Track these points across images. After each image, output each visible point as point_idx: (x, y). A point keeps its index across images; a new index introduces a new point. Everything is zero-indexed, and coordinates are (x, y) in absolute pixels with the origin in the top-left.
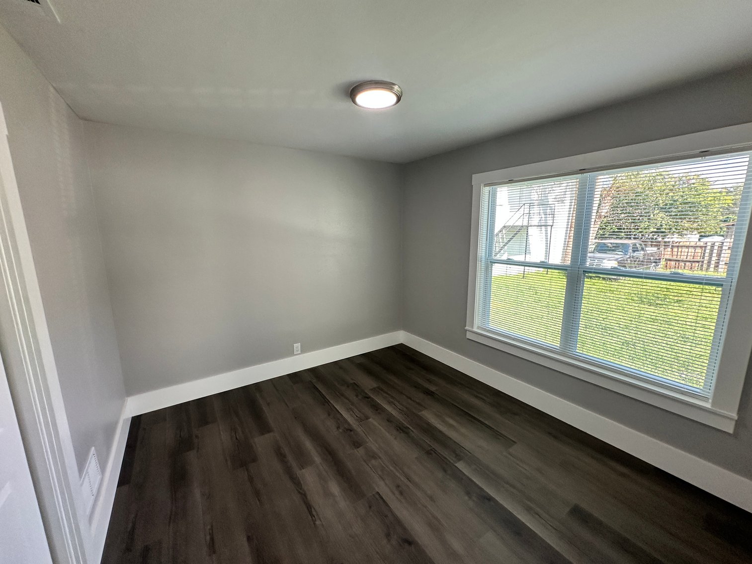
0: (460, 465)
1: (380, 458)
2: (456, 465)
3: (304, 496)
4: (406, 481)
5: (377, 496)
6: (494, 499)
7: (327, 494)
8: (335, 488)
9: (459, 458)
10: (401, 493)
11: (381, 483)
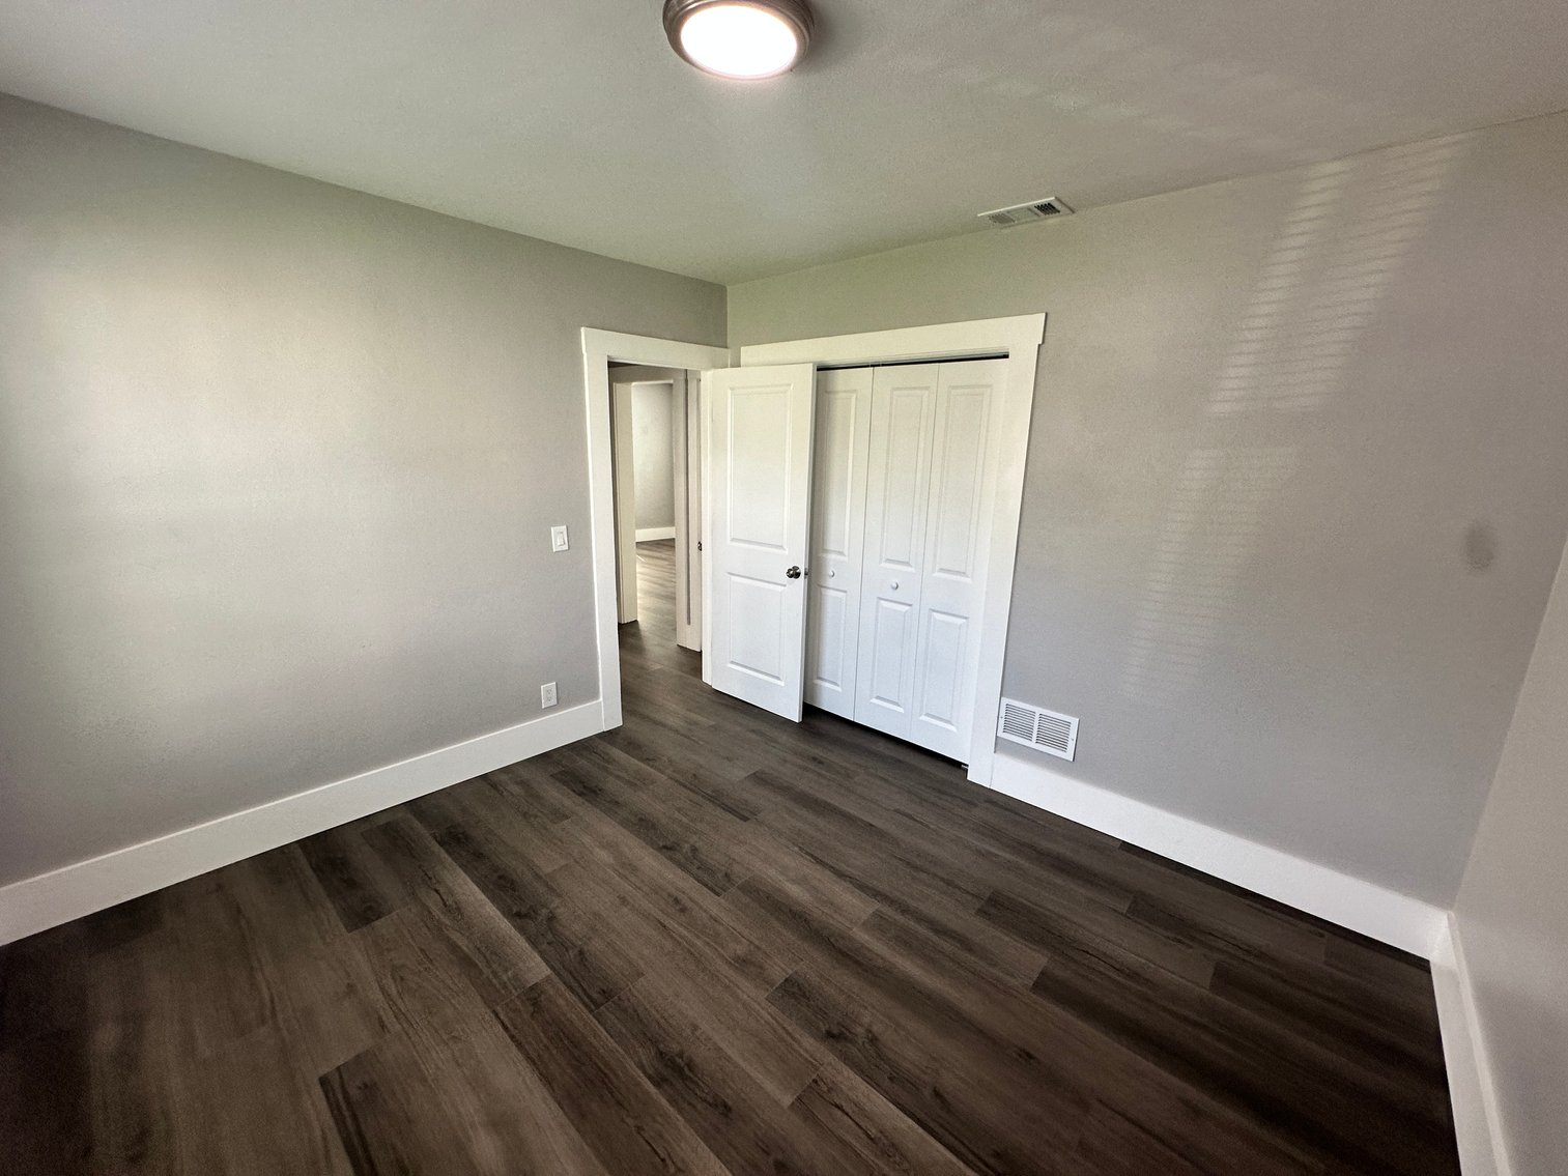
0: (536, 968)
1: (727, 962)
2: (549, 972)
3: (841, 875)
4: (668, 922)
5: (717, 890)
6: (504, 915)
7: (803, 881)
8: (795, 891)
9: (534, 997)
10: (677, 901)
11: (715, 911)
